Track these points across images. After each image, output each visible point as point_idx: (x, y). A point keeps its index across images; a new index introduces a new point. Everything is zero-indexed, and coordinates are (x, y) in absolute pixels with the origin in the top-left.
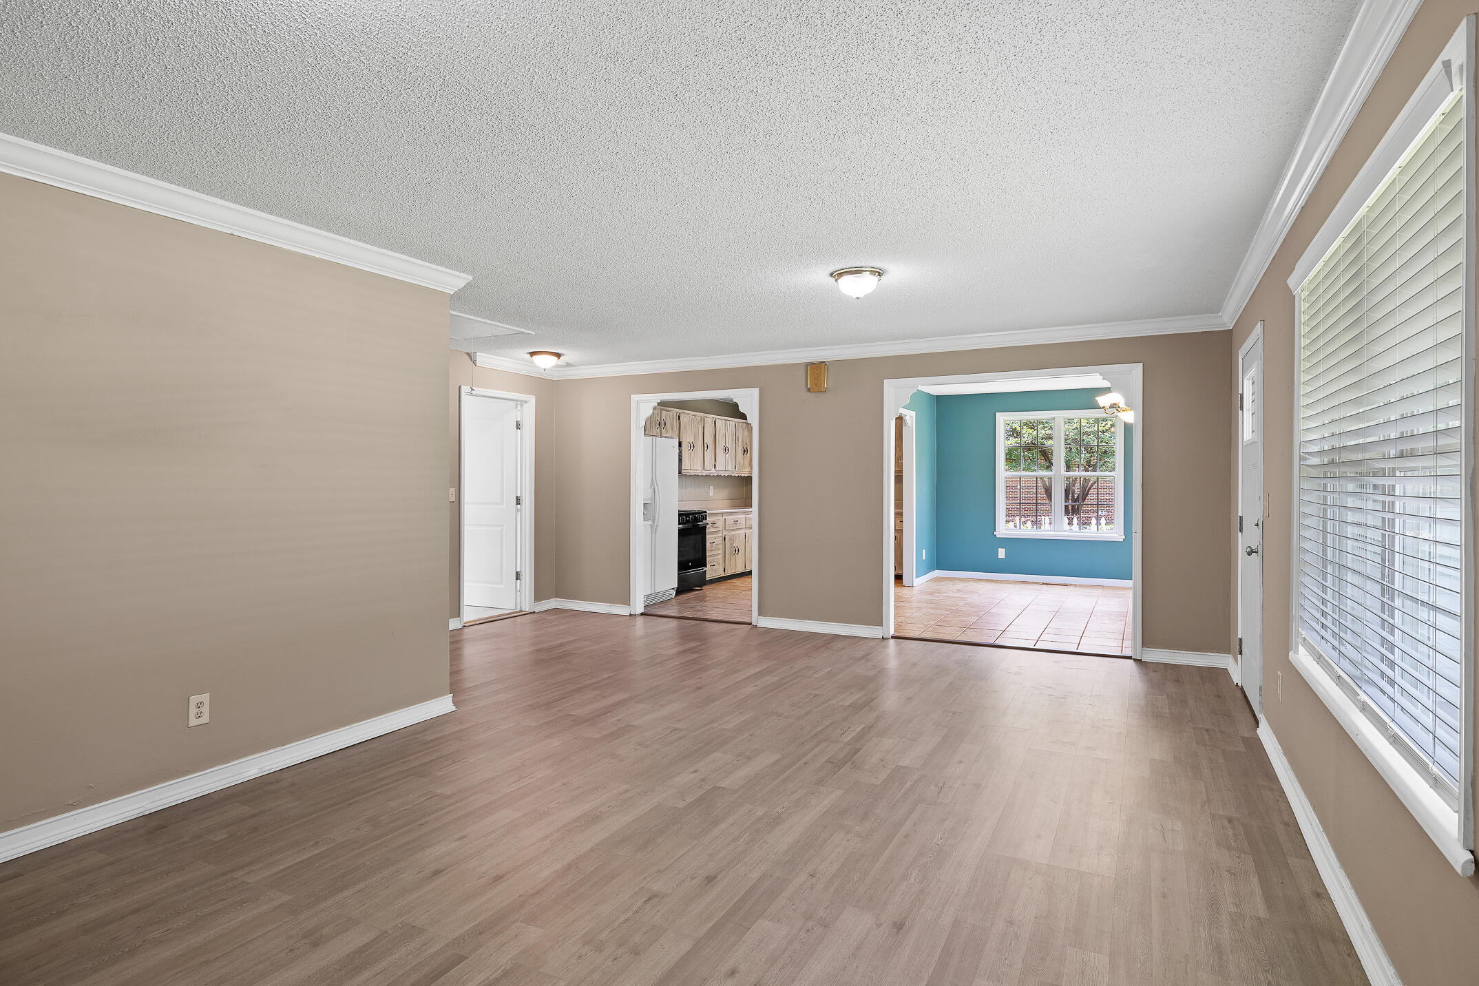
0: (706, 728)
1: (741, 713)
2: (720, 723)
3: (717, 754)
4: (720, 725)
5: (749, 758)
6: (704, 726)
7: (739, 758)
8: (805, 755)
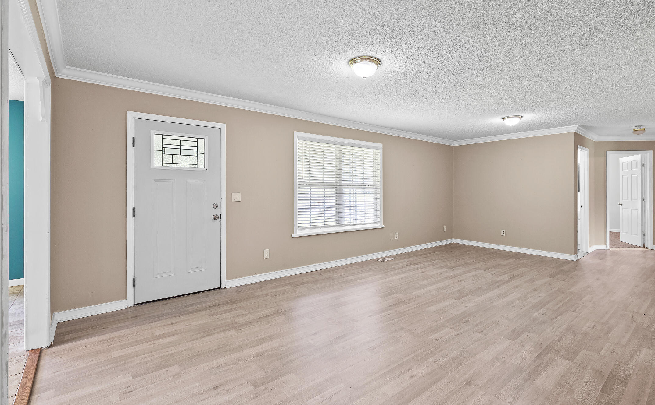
0: (461, 331)
1: (437, 340)
2: (453, 334)
3: (456, 313)
4: (452, 332)
5: (441, 309)
6: (462, 333)
7: (446, 310)
8: (416, 307)
